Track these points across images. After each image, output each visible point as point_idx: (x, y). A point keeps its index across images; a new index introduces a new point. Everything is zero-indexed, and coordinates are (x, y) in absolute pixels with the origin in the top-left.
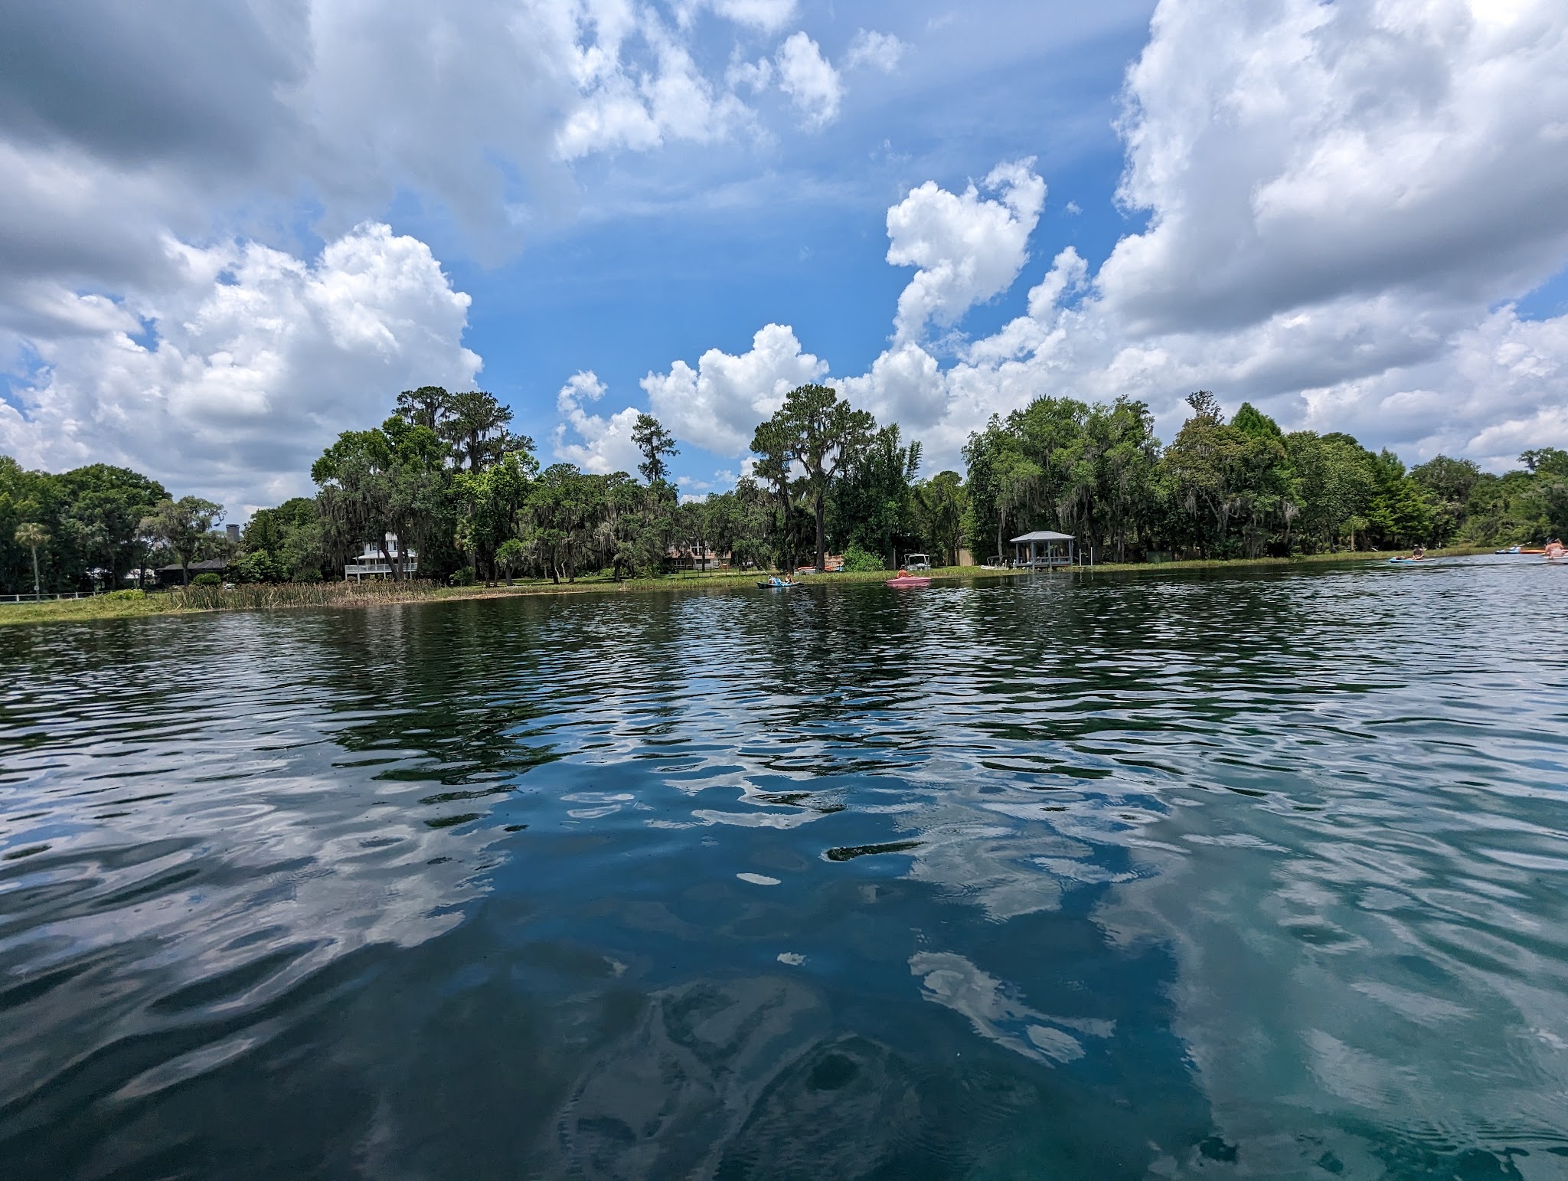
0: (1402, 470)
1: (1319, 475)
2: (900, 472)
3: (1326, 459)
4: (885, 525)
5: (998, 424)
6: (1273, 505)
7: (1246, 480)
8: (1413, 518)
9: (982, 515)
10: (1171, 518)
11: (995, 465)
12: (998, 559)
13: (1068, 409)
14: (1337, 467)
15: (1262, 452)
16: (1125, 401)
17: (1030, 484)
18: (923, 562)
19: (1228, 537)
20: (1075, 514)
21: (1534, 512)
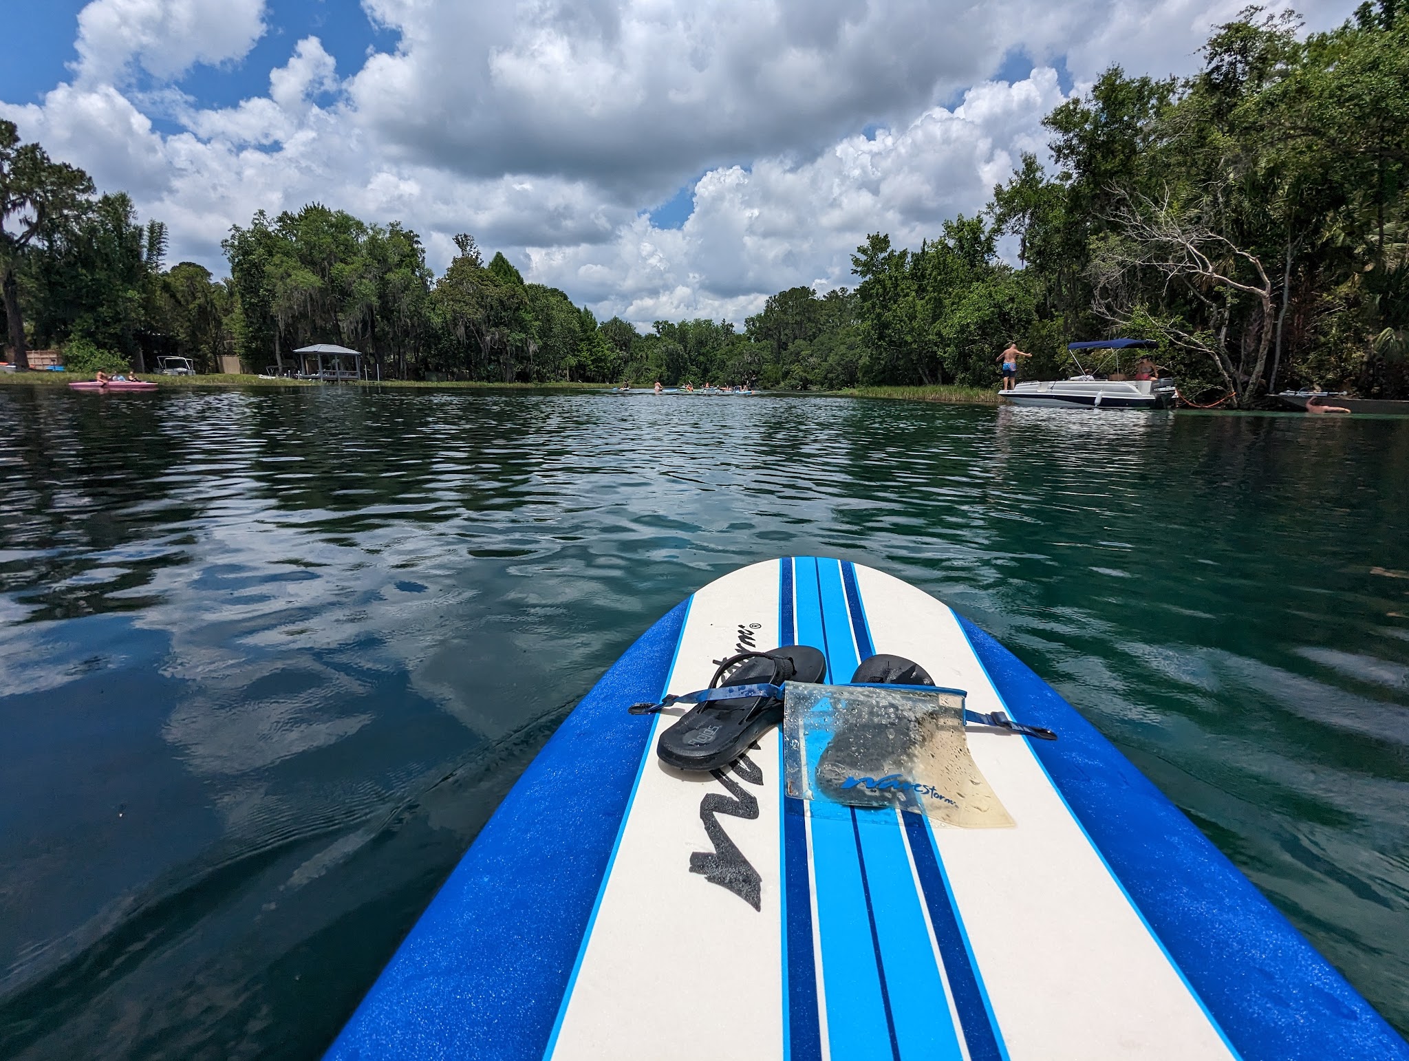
0: (596, 323)
1: (549, 321)
2: (139, 255)
3: (553, 309)
4: (125, 319)
5: (265, 223)
6: (521, 340)
7: (501, 318)
8: (602, 360)
9: (255, 321)
10: (444, 343)
11: (268, 268)
12: (278, 369)
13: (345, 224)
14: (559, 316)
15: (513, 297)
16: (398, 228)
17: (310, 295)
18: (184, 366)
19: (489, 364)
20: (359, 330)
21: (660, 362)
